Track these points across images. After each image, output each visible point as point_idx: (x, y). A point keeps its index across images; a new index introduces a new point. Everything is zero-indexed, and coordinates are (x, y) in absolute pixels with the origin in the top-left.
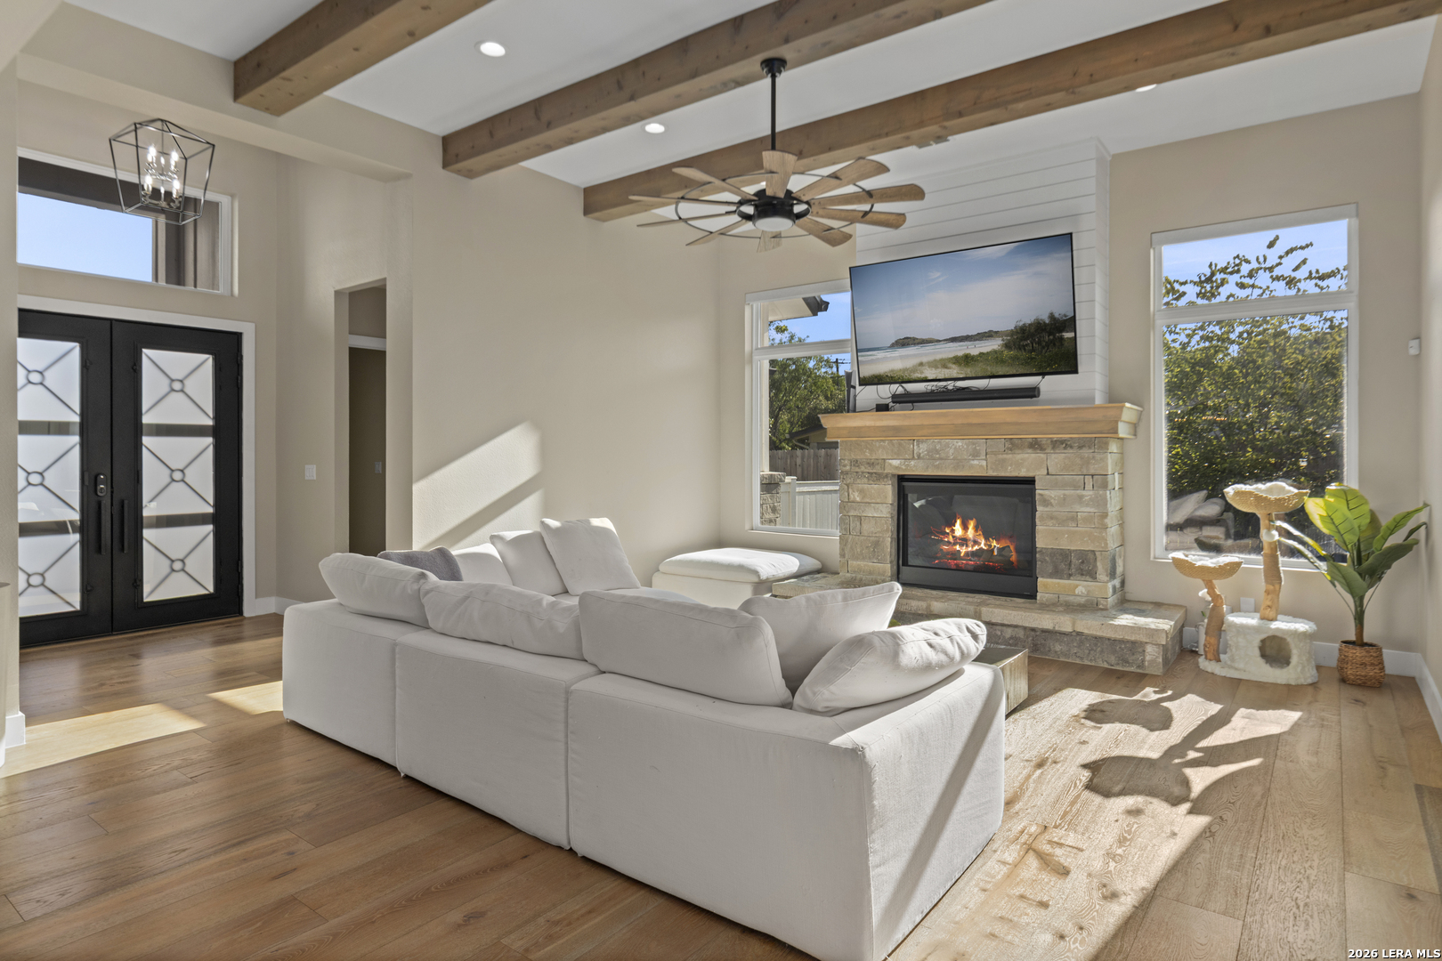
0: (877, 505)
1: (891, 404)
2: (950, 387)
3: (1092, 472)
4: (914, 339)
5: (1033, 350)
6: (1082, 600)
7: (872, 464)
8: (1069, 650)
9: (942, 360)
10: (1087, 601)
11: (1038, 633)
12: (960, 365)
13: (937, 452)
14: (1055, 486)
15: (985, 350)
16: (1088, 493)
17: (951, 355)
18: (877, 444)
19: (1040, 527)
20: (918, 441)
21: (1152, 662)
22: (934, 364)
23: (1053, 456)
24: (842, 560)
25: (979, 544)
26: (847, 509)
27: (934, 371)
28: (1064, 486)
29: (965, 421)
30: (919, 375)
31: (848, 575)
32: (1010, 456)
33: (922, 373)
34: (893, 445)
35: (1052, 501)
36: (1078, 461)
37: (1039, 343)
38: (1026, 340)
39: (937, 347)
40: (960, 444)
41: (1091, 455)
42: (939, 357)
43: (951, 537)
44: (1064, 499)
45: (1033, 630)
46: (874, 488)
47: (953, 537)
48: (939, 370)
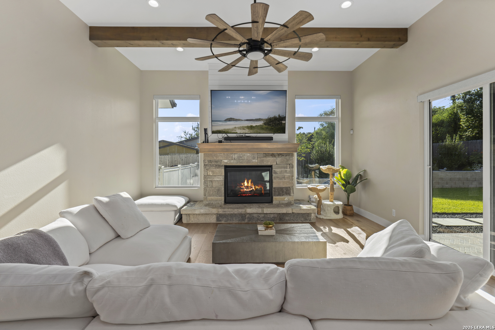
0: (219, 176)
1: (223, 141)
2: (244, 136)
3: (289, 163)
4: (233, 119)
5: (273, 126)
6: (286, 202)
7: (216, 162)
8: (290, 218)
9: (243, 127)
10: (288, 202)
11: (281, 215)
12: (249, 129)
13: (241, 157)
14: (279, 168)
15: (258, 125)
16: (288, 170)
17: (246, 125)
18: (219, 155)
19: (274, 181)
20: (234, 153)
21: (313, 218)
22: (240, 128)
23: (278, 158)
24: (205, 197)
25: (252, 188)
26: (207, 178)
27: (240, 130)
28: (281, 168)
29: (252, 147)
30: (234, 132)
31: (207, 202)
32: (265, 158)
33: (235, 131)
34: (225, 155)
35: (278, 172)
36: (285, 160)
37: (275, 124)
38: (271, 122)
39: (242, 122)
40: (249, 155)
41: (289, 158)
42: (241, 126)
43: (243, 186)
44: (281, 172)
45: (279, 214)
46: (218, 170)
47: (244, 186)
48: (241, 130)
